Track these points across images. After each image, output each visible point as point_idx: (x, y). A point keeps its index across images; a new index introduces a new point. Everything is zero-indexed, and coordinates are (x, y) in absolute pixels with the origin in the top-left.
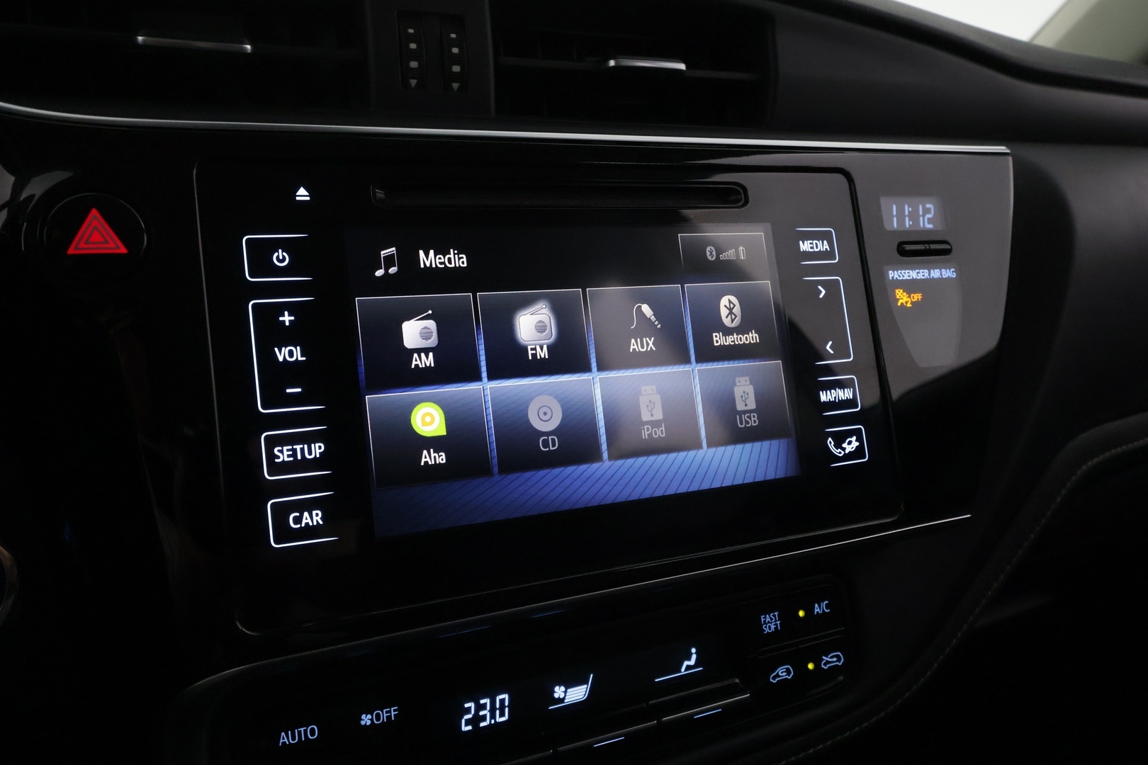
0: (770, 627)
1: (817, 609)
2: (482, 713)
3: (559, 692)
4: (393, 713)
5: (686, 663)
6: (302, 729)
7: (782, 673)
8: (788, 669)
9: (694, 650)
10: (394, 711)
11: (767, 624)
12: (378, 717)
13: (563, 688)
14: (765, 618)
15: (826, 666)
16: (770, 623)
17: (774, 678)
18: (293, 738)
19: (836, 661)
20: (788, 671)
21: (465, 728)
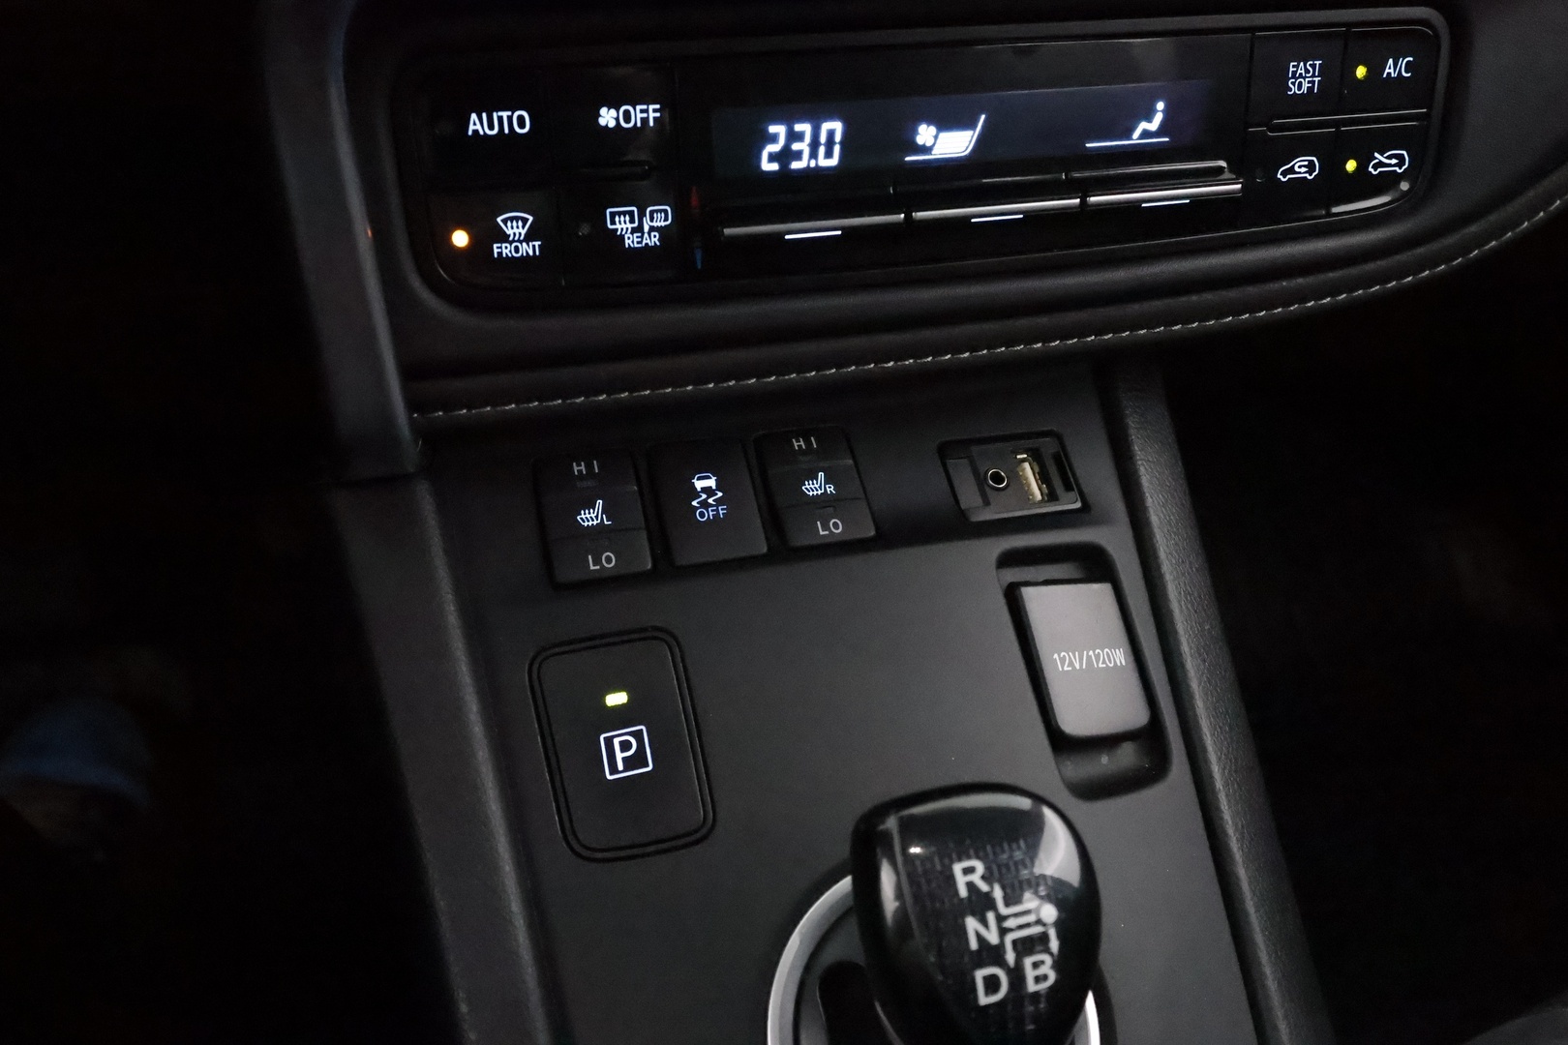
0: (1300, 84)
1: (1389, 69)
2: (796, 146)
3: (925, 134)
4: (652, 115)
5: (1143, 126)
6: (505, 114)
7: (1301, 167)
8: (1311, 162)
9: (1160, 106)
10: (655, 111)
11: (1296, 79)
12: (627, 117)
13: (933, 130)
14: (1297, 67)
15: (1375, 170)
16: (1303, 77)
17: (1284, 174)
18: (491, 127)
19: (1394, 165)
20: (1311, 167)
21: (768, 166)
